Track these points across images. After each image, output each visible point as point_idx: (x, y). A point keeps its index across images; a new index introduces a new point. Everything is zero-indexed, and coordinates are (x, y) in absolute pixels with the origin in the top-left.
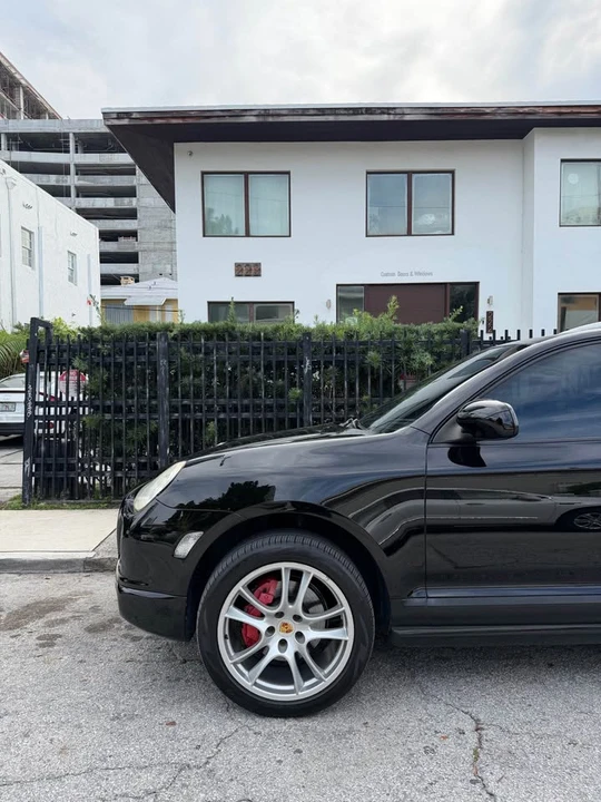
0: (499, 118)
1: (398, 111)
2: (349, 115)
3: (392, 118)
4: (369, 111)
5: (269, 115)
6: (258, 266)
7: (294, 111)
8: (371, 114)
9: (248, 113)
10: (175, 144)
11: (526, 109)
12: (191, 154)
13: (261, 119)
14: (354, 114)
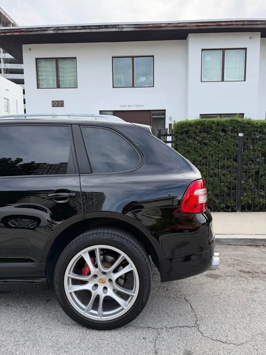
0: (169, 29)
1: (120, 26)
2: (97, 29)
3: (117, 30)
4: (106, 26)
5: (59, 30)
6: (62, 102)
7: (71, 28)
8: (107, 28)
9: (49, 29)
10: (23, 45)
11: (182, 24)
12: (30, 49)
13: (55, 32)
14: (99, 28)
